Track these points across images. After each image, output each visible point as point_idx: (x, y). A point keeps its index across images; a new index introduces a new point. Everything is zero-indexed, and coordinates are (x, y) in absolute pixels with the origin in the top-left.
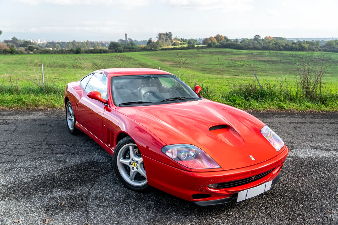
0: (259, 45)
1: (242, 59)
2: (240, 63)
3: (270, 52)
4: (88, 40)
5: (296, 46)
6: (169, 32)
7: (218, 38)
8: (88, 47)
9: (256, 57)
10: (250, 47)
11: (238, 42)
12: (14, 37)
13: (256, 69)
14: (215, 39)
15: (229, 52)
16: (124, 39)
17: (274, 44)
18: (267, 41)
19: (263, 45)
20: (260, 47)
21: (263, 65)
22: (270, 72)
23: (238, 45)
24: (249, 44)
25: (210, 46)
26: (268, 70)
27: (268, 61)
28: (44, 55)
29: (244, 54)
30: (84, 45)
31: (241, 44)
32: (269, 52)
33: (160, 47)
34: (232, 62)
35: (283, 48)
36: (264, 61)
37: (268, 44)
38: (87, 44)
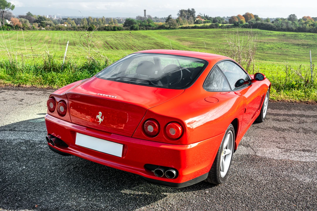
0: (294, 26)
1: (273, 41)
2: (270, 46)
3: (306, 34)
4: (103, 17)
6: (192, 9)
7: (247, 16)
8: (103, 24)
9: (288, 40)
10: (283, 27)
11: (269, 22)
12: (29, 12)
13: (287, 53)
14: (243, 17)
15: (257, 33)
16: (143, 16)
17: (312, 25)
18: (304, 22)
19: (298, 26)
20: (294, 28)
21: (297, 48)
22: (303, 57)
23: (269, 25)
24: (282, 24)
25: (236, 25)
26: (302, 54)
27: (303, 45)
28: (56, 32)
29: (275, 35)
30: (99, 22)
31: (272, 24)
32: (304, 34)
33: (181, 25)
34: (261, 44)
36: (298, 45)
37: (304, 25)
38: (102, 20)
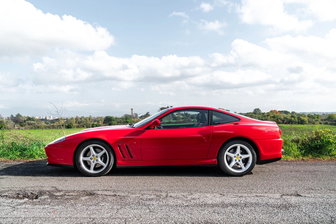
5: (295, 119)
12: (19, 114)
17: (272, 117)
30: (87, 121)
35: (282, 122)
38: (89, 119)
